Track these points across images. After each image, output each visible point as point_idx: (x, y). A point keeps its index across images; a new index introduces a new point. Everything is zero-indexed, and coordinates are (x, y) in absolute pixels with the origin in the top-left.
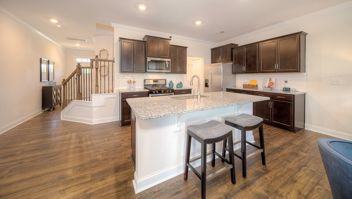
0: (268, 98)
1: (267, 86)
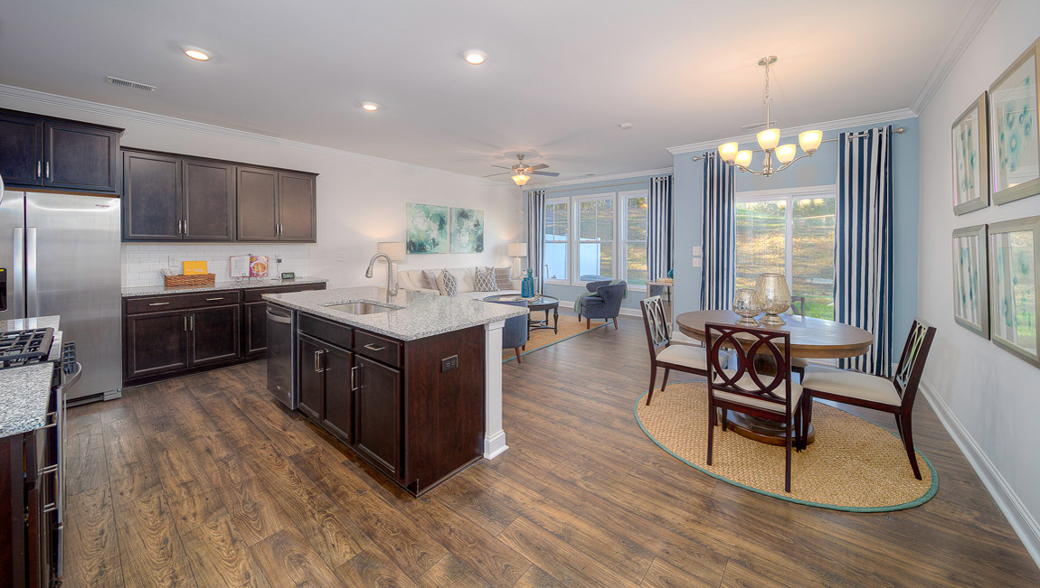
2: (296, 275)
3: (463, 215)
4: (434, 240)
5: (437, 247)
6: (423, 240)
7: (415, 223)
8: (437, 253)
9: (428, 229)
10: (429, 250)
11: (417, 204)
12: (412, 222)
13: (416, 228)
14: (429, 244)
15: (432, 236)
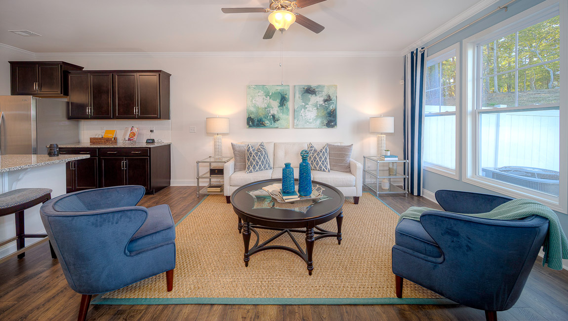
0: (88, 156)
1: (127, 139)
2: (156, 141)
3: (309, 91)
4: (273, 116)
5: (277, 122)
6: (262, 116)
7: (254, 102)
8: (277, 128)
9: (266, 106)
10: (268, 125)
11: (256, 85)
12: (252, 101)
13: (255, 106)
14: (268, 120)
15: (272, 112)
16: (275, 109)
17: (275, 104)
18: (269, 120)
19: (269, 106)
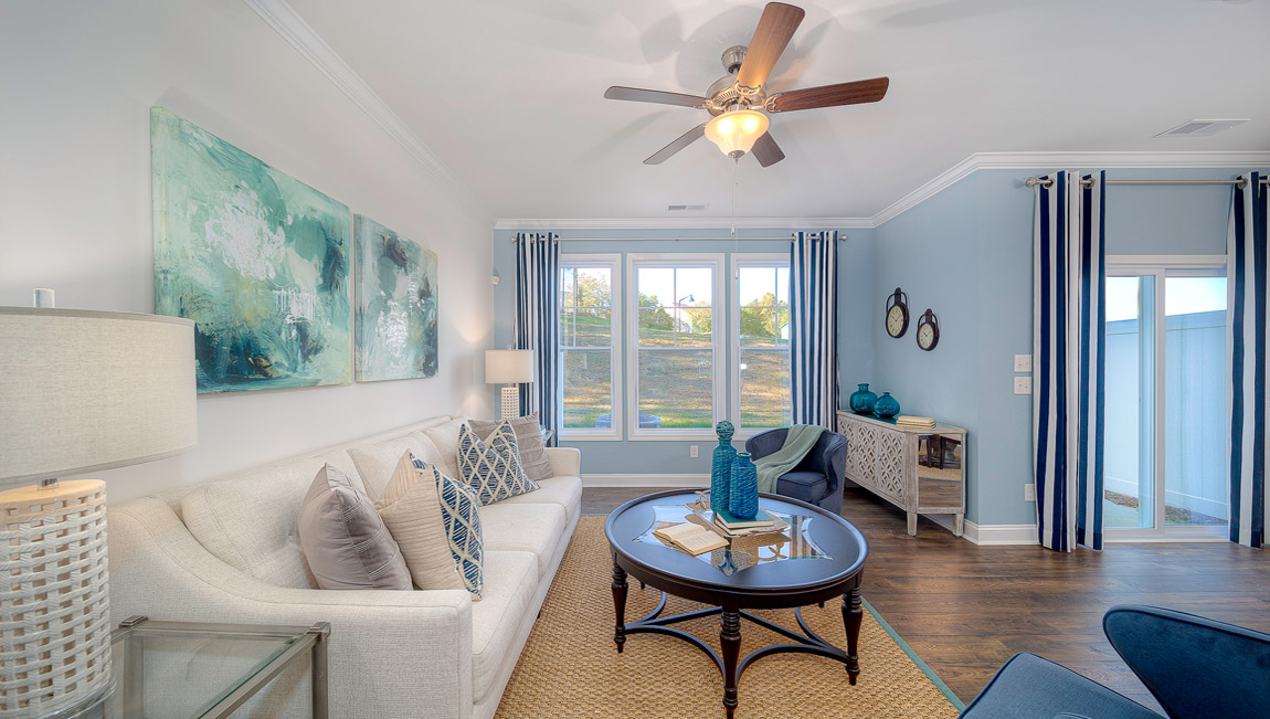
3: (394, 254)
4: (301, 328)
5: (316, 360)
6: (256, 327)
7: (211, 235)
8: (314, 385)
9: (272, 275)
10: (281, 372)
11: (221, 142)
12: (197, 225)
13: (216, 262)
14: (280, 347)
15: (296, 311)
16: (305, 301)
17: (308, 273)
18: (285, 348)
19: (282, 281)
